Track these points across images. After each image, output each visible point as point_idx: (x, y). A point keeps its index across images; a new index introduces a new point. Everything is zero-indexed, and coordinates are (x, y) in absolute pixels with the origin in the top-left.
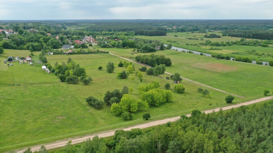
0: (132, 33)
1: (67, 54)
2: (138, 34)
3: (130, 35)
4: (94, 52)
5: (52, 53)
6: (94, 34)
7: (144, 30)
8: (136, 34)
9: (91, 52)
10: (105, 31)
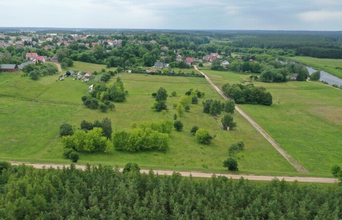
0: (291, 52)
1: (148, 74)
2: (301, 55)
3: (286, 54)
4: (188, 74)
5: (130, 71)
6: (229, 51)
7: (312, 47)
8: (297, 54)
9: (183, 73)
10: (256, 47)
